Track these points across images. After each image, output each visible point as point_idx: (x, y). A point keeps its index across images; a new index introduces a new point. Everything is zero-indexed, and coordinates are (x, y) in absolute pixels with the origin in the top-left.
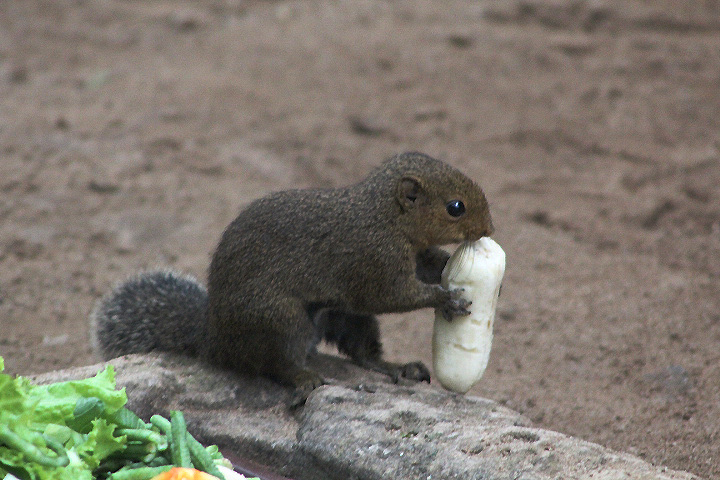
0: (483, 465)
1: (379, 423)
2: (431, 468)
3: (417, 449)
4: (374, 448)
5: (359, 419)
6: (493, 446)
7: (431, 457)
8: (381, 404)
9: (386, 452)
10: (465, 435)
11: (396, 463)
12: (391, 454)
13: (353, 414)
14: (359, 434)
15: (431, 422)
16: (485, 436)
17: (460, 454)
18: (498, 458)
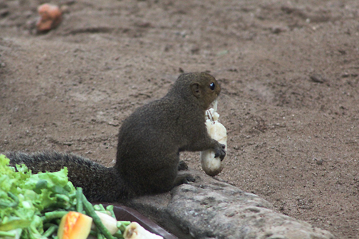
0: (232, 221)
1: (198, 201)
2: (211, 222)
3: (208, 213)
4: (191, 212)
5: (191, 199)
6: (239, 214)
7: (212, 217)
8: (202, 193)
9: (196, 214)
10: (230, 208)
11: (198, 219)
12: (198, 215)
13: (189, 197)
14: (188, 205)
15: (220, 202)
16: (238, 210)
17: (224, 216)
18: (239, 219)
